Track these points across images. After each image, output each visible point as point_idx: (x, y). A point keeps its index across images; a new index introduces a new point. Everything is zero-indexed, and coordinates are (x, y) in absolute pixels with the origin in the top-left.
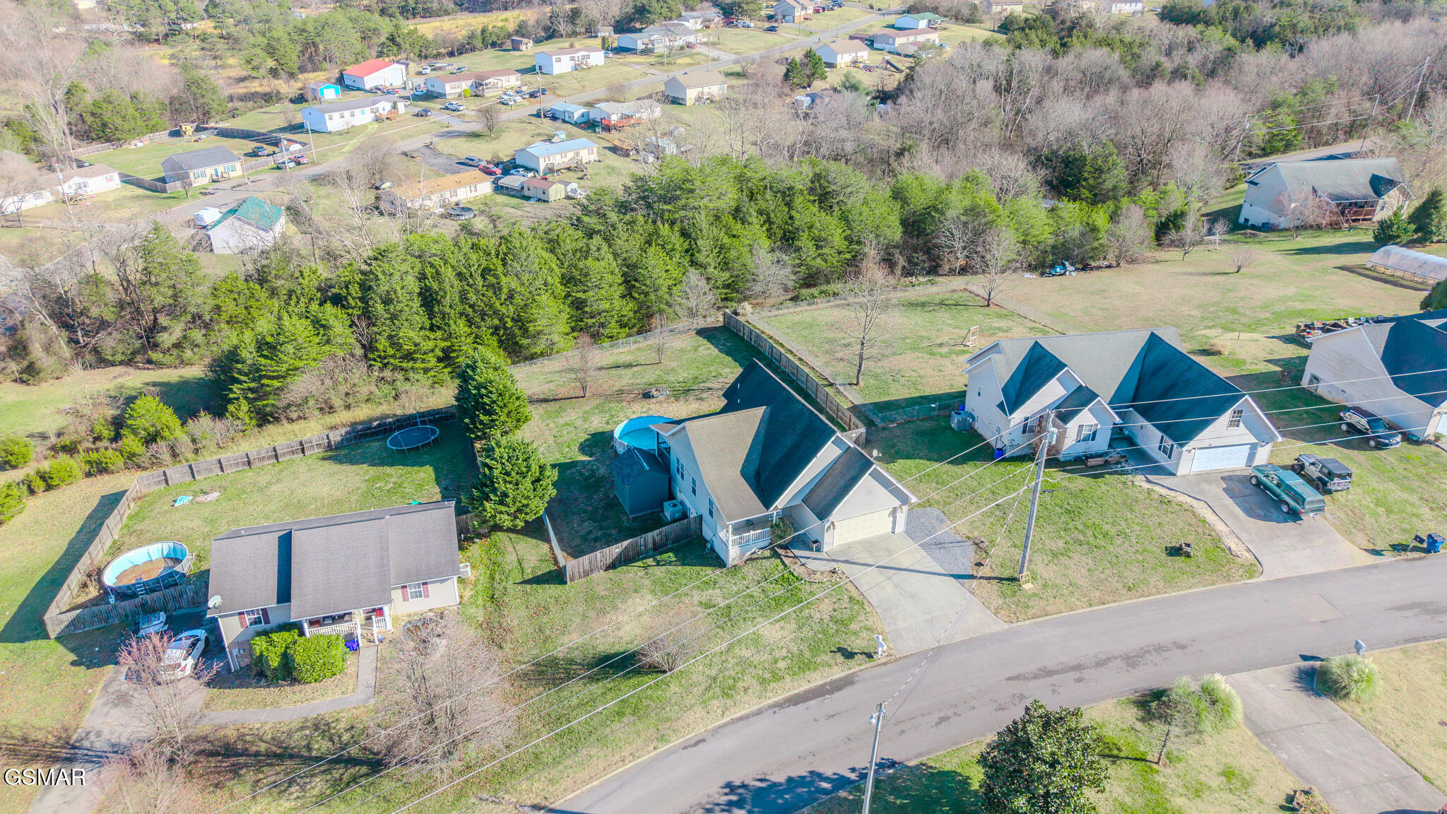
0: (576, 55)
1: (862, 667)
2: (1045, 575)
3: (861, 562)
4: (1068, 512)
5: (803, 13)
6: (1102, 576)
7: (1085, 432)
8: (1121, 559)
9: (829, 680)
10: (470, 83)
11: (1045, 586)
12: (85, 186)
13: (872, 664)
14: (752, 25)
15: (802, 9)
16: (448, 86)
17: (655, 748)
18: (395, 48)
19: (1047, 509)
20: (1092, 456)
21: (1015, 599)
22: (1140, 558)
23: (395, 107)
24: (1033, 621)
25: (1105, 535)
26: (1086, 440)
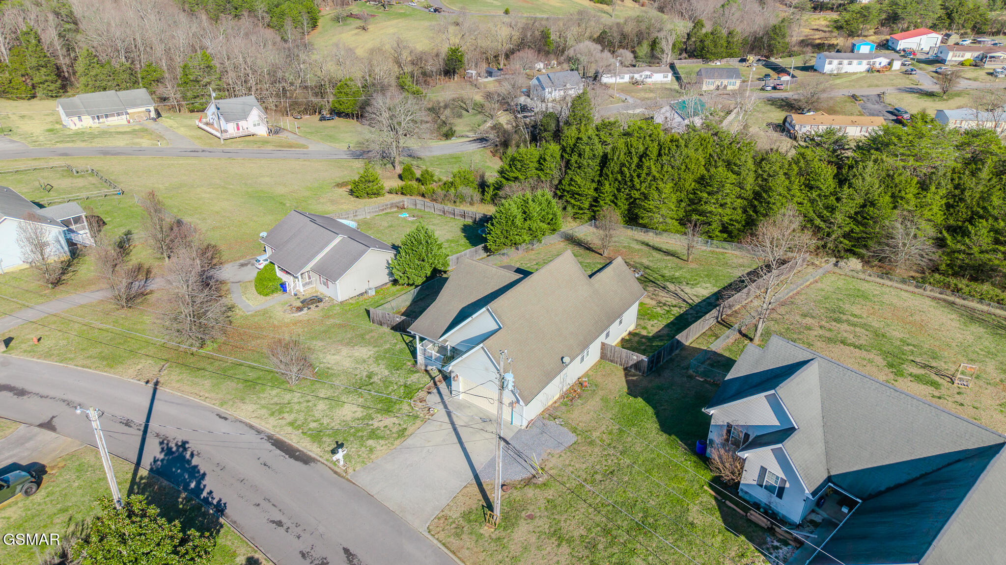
1: (326, 462)
2: (516, 535)
10: (977, 54)
16: (951, 54)
21: (465, 525)
23: (890, 63)
24: (439, 545)
26: (770, 489)
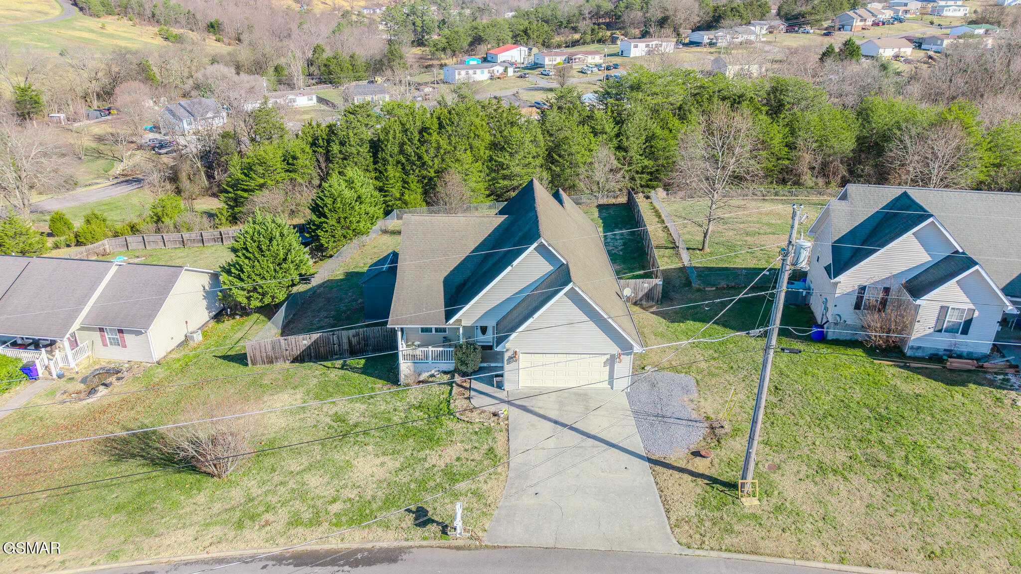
0: (650, 44)
1: (425, 543)
2: (790, 494)
3: (541, 412)
4: (881, 418)
5: (862, 23)
6: (888, 521)
7: (952, 318)
8: (936, 504)
9: (369, 546)
10: (564, 58)
11: (779, 509)
12: (294, 102)
13: (443, 542)
14: (812, 31)
15: (861, 21)
16: (547, 59)
17: (93, 564)
18: (526, 38)
19: (847, 407)
20: (960, 356)
21: (717, 514)
22: (977, 511)
23: (506, 70)
24: (725, 555)
25: (926, 462)
26: (951, 330)
